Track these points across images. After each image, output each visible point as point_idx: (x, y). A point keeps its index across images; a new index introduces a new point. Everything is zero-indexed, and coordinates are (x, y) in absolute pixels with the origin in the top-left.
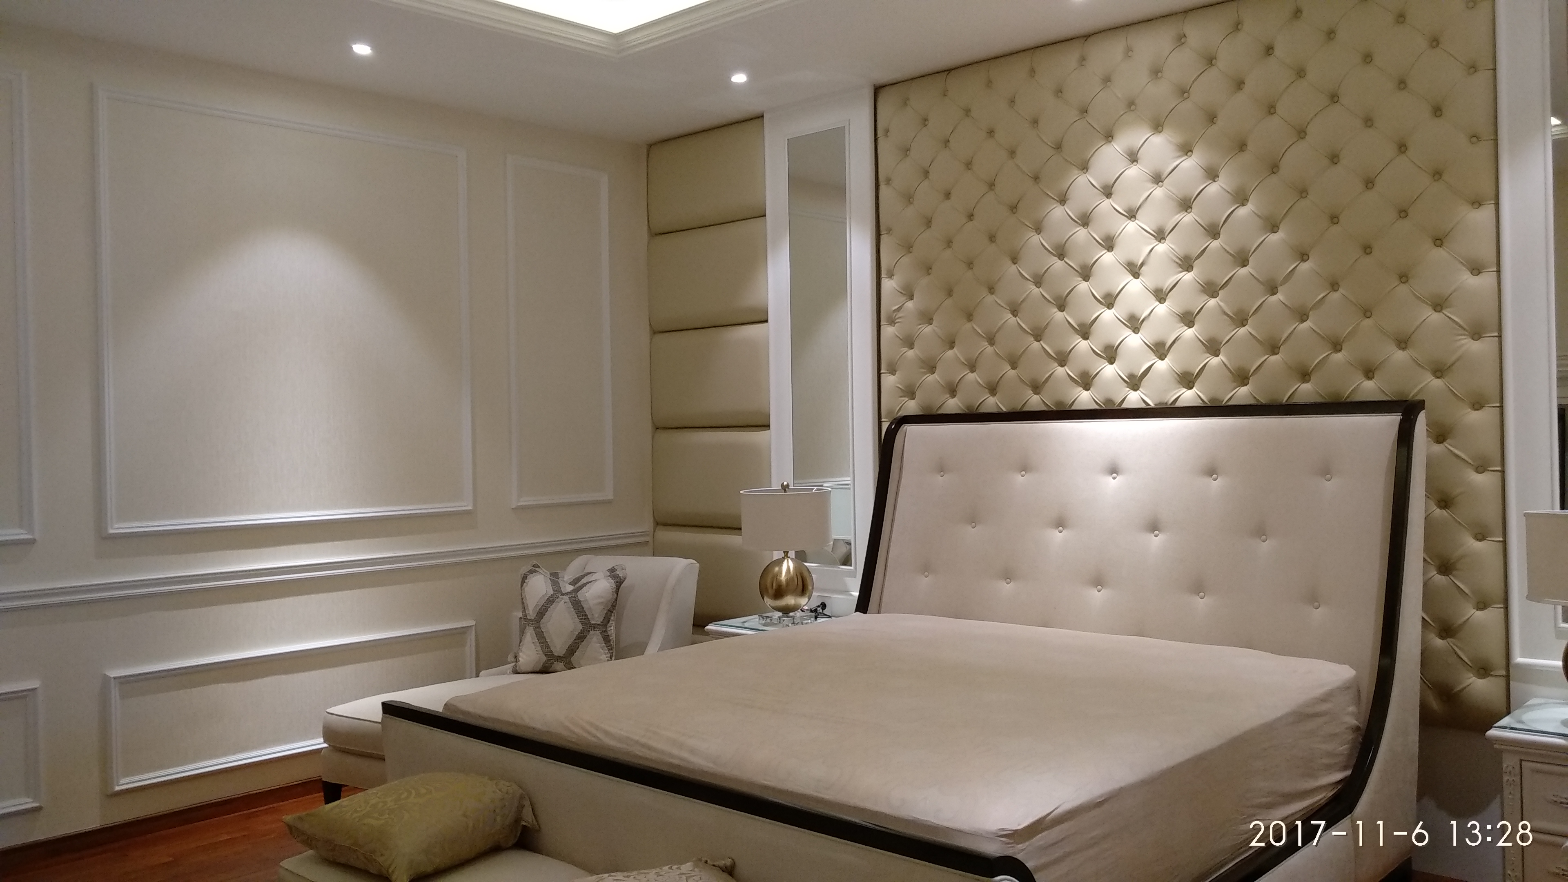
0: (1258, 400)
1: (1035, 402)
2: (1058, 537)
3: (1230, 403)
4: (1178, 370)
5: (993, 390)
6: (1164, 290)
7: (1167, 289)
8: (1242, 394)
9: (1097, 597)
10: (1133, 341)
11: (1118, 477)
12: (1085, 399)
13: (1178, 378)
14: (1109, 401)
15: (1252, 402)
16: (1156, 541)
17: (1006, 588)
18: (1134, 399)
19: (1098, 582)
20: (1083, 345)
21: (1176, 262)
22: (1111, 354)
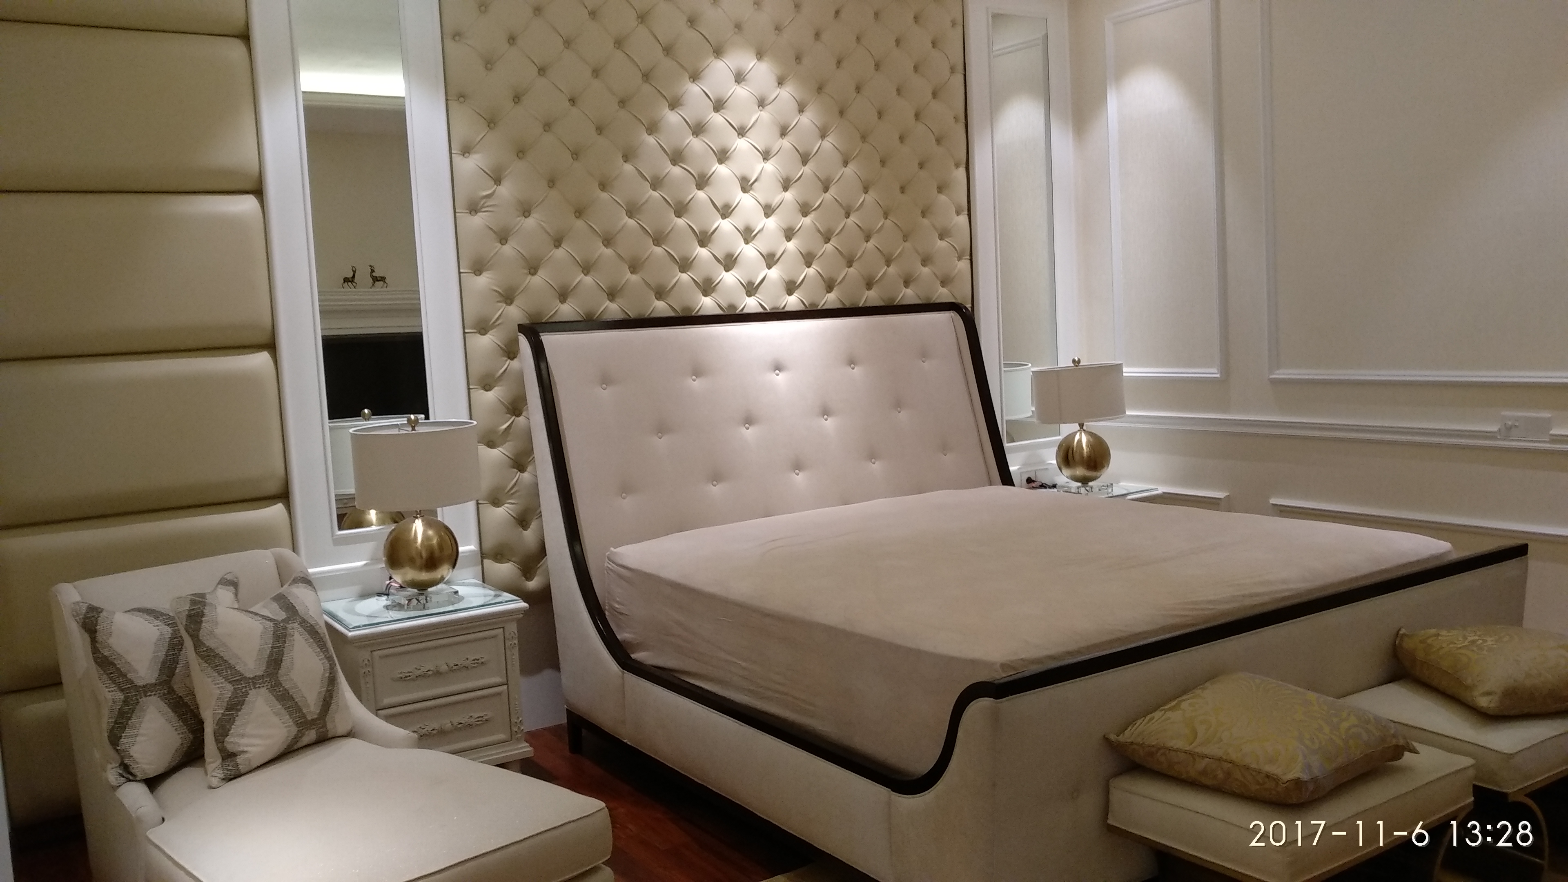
0: (843, 304)
1: (660, 308)
2: (749, 434)
3: (824, 307)
4: (787, 279)
5: (612, 295)
6: (773, 206)
7: (775, 205)
8: (831, 300)
9: (800, 479)
10: (749, 252)
11: (780, 374)
12: (707, 304)
13: (785, 284)
14: (732, 306)
15: (839, 306)
16: (829, 424)
17: (716, 490)
18: (751, 304)
19: (798, 466)
20: (703, 253)
21: (781, 182)
22: (729, 262)
